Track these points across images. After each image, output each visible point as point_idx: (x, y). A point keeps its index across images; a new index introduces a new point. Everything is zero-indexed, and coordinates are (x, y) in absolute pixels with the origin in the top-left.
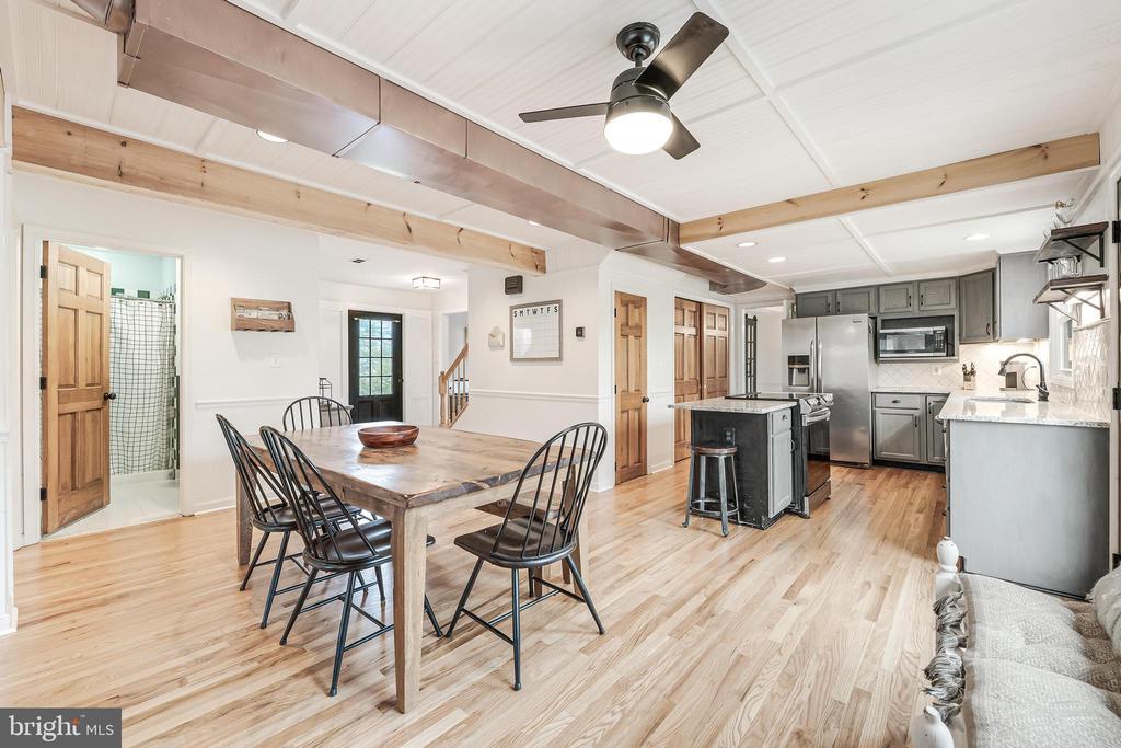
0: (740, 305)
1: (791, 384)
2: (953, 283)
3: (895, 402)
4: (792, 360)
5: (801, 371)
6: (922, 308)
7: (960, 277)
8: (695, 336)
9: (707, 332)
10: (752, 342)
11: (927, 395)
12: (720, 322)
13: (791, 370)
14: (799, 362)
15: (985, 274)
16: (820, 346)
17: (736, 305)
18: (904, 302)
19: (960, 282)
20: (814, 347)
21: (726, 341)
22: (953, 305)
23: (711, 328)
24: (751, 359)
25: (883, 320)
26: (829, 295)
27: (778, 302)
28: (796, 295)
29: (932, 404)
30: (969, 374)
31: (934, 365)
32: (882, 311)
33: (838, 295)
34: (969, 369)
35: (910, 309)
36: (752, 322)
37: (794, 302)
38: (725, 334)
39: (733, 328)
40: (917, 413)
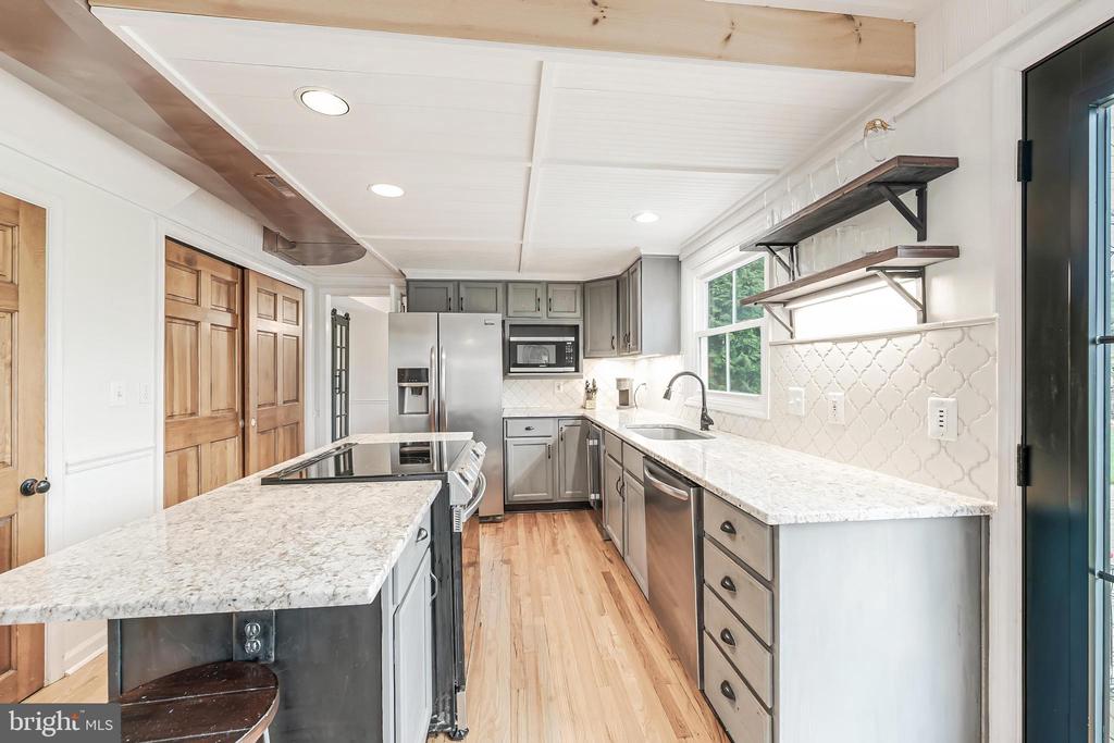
0: (323, 286)
1: (401, 412)
2: (579, 288)
3: (527, 429)
4: (404, 375)
5: (417, 391)
6: (551, 314)
7: (584, 283)
8: (231, 330)
9: (255, 324)
10: (341, 347)
11: (560, 418)
12: (285, 310)
13: (402, 389)
14: (412, 377)
15: (609, 282)
16: (444, 356)
17: (316, 288)
18: (533, 306)
19: (586, 289)
20: (434, 357)
21: (298, 343)
22: (578, 314)
23: (267, 317)
24: (341, 370)
25: (511, 326)
26: (451, 287)
27: (381, 291)
28: (408, 281)
29: (565, 429)
30: (591, 391)
31: (557, 382)
32: (510, 314)
33: (462, 289)
34: (591, 386)
35: (539, 314)
36: (341, 321)
37: (404, 292)
38: (295, 330)
39: (310, 326)
40: (550, 441)
